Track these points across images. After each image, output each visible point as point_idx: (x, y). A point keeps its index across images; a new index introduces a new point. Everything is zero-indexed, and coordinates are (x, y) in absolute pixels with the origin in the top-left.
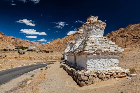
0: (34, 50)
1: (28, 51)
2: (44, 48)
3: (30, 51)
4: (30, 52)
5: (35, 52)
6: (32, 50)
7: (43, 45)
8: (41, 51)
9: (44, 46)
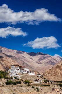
0: (26, 82)
1: (7, 84)
2: (56, 74)
3: (15, 84)
4: (15, 87)
5: (29, 88)
6: (20, 83)
7: (52, 63)
8: (47, 83)
9: (58, 67)
